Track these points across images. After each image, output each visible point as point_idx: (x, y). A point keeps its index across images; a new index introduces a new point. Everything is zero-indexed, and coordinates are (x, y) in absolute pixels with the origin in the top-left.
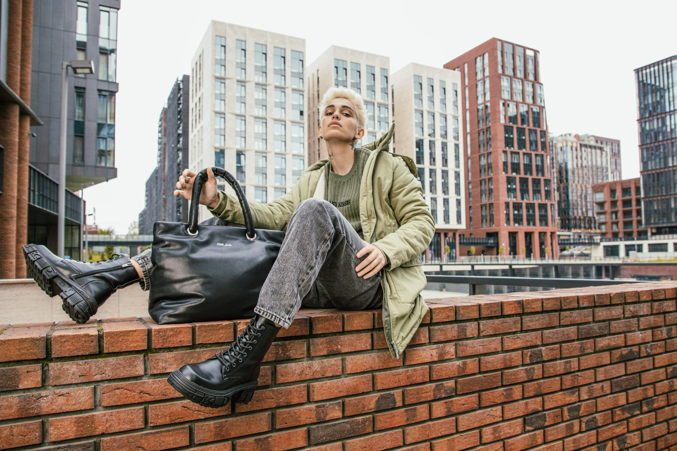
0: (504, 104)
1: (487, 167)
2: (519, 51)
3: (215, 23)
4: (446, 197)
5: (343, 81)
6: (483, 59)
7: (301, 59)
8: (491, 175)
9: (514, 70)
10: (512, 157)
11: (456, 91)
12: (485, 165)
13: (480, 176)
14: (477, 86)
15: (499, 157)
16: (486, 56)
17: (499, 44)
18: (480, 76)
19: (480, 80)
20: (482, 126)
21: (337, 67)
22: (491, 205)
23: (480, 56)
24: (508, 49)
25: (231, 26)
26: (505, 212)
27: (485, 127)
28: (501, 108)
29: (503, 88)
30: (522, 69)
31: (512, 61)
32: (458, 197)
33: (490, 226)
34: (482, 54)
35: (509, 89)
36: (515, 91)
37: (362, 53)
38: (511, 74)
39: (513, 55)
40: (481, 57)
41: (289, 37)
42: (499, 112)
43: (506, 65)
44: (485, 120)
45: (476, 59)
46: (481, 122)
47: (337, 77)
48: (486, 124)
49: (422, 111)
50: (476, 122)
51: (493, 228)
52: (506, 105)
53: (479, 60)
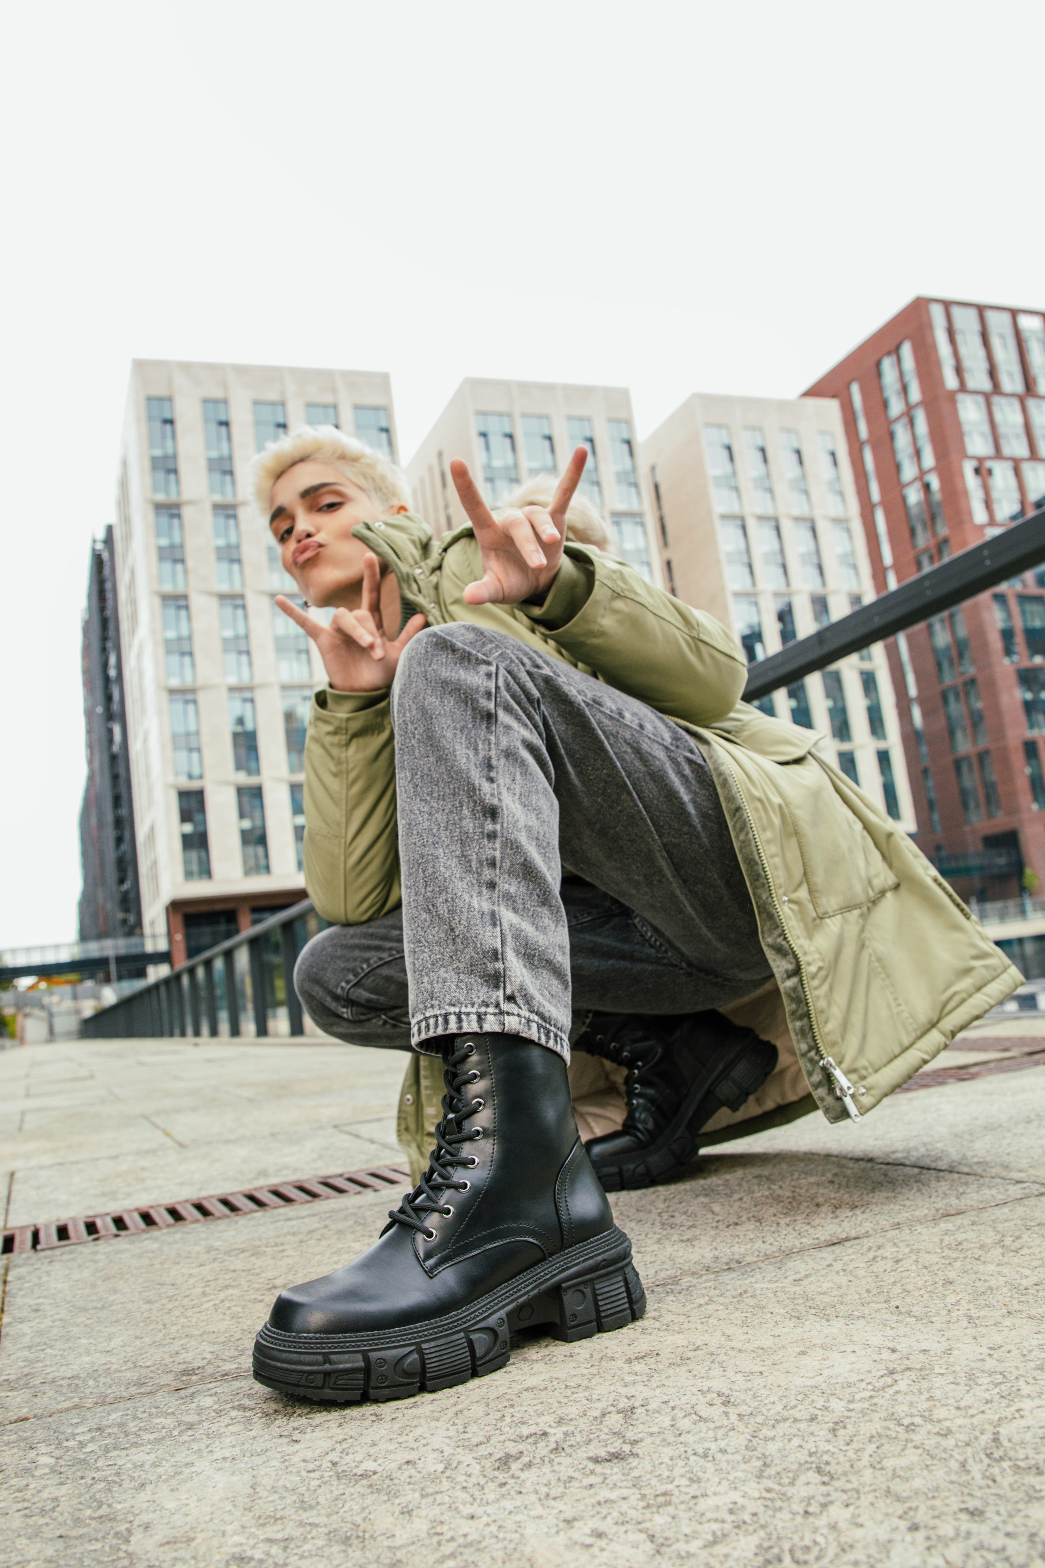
0: (977, 471)
1: (954, 653)
2: (999, 323)
3: (140, 367)
4: (846, 747)
5: (507, 468)
6: (899, 360)
7: (384, 424)
8: (971, 670)
9: (992, 373)
10: (1023, 613)
11: (833, 454)
12: (948, 648)
13: (940, 680)
14: (892, 436)
15: (986, 616)
16: (906, 350)
17: (937, 314)
18: (896, 407)
19: (898, 419)
20: (923, 540)
21: (484, 435)
22: (982, 757)
23: (889, 353)
24: (966, 321)
25: (186, 367)
26: (1028, 771)
27: (932, 543)
28: (972, 482)
29: (966, 428)
30: (1016, 369)
31: (981, 353)
32: (882, 745)
33: (990, 815)
34: (892, 346)
35: (986, 428)
36: (1002, 430)
37: (549, 388)
38: (986, 385)
39: (985, 336)
40: (894, 358)
41: (345, 374)
42: (966, 493)
43: (967, 363)
44: (929, 524)
45: (878, 364)
46: (919, 529)
47: (490, 458)
48: (934, 534)
49: (743, 519)
50: (906, 534)
51: (1000, 823)
52: (984, 473)
53: (888, 365)
